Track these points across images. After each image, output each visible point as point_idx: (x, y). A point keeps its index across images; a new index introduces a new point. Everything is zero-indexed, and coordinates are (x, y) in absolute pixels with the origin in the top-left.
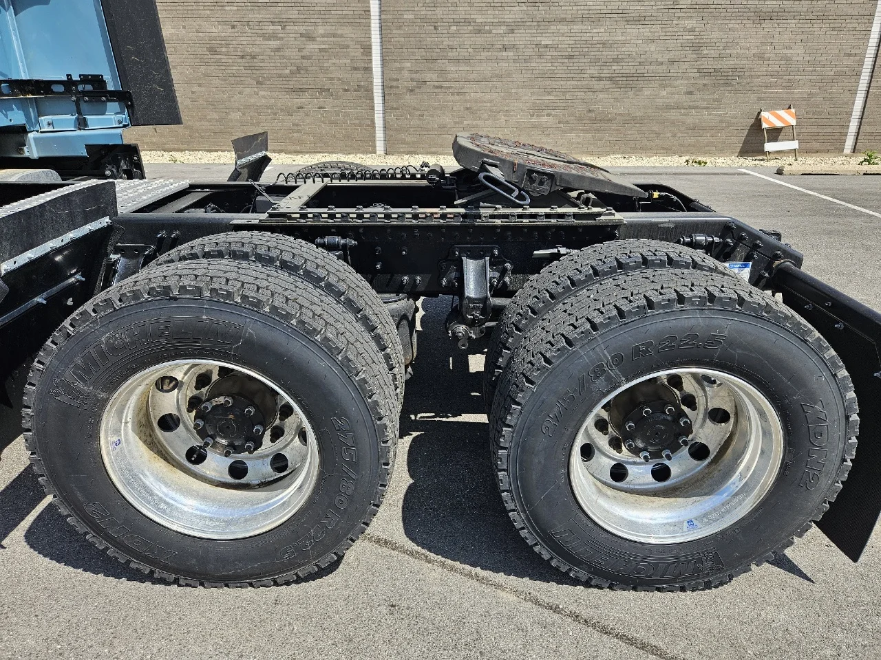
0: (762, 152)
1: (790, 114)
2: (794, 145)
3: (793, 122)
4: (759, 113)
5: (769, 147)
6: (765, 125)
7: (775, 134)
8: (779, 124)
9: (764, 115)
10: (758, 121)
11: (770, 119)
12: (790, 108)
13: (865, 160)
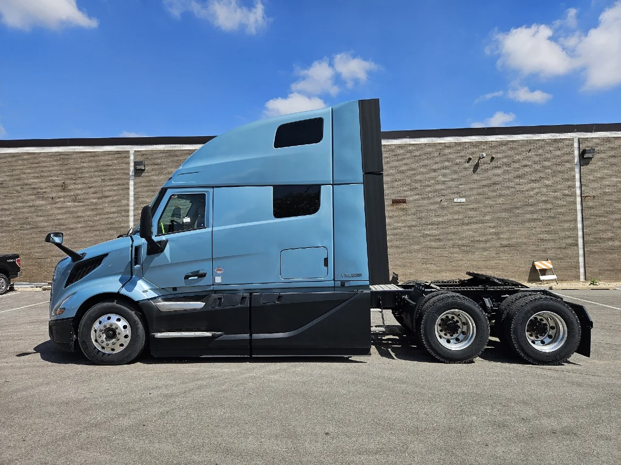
0: (539, 280)
1: (548, 263)
2: (554, 277)
3: (551, 267)
4: (533, 263)
5: (542, 278)
6: (537, 268)
7: (544, 272)
8: (544, 267)
9: (537, 263)
10: (534, 266)
11: (540, 265)
12: (548, 260)
13: (591, 284)
